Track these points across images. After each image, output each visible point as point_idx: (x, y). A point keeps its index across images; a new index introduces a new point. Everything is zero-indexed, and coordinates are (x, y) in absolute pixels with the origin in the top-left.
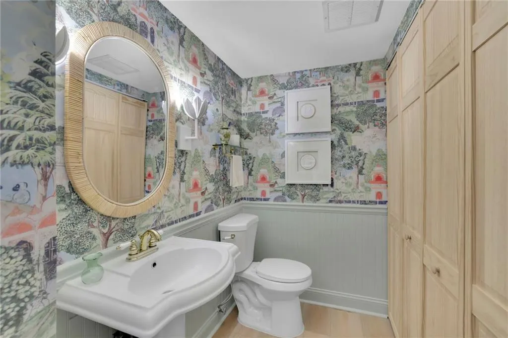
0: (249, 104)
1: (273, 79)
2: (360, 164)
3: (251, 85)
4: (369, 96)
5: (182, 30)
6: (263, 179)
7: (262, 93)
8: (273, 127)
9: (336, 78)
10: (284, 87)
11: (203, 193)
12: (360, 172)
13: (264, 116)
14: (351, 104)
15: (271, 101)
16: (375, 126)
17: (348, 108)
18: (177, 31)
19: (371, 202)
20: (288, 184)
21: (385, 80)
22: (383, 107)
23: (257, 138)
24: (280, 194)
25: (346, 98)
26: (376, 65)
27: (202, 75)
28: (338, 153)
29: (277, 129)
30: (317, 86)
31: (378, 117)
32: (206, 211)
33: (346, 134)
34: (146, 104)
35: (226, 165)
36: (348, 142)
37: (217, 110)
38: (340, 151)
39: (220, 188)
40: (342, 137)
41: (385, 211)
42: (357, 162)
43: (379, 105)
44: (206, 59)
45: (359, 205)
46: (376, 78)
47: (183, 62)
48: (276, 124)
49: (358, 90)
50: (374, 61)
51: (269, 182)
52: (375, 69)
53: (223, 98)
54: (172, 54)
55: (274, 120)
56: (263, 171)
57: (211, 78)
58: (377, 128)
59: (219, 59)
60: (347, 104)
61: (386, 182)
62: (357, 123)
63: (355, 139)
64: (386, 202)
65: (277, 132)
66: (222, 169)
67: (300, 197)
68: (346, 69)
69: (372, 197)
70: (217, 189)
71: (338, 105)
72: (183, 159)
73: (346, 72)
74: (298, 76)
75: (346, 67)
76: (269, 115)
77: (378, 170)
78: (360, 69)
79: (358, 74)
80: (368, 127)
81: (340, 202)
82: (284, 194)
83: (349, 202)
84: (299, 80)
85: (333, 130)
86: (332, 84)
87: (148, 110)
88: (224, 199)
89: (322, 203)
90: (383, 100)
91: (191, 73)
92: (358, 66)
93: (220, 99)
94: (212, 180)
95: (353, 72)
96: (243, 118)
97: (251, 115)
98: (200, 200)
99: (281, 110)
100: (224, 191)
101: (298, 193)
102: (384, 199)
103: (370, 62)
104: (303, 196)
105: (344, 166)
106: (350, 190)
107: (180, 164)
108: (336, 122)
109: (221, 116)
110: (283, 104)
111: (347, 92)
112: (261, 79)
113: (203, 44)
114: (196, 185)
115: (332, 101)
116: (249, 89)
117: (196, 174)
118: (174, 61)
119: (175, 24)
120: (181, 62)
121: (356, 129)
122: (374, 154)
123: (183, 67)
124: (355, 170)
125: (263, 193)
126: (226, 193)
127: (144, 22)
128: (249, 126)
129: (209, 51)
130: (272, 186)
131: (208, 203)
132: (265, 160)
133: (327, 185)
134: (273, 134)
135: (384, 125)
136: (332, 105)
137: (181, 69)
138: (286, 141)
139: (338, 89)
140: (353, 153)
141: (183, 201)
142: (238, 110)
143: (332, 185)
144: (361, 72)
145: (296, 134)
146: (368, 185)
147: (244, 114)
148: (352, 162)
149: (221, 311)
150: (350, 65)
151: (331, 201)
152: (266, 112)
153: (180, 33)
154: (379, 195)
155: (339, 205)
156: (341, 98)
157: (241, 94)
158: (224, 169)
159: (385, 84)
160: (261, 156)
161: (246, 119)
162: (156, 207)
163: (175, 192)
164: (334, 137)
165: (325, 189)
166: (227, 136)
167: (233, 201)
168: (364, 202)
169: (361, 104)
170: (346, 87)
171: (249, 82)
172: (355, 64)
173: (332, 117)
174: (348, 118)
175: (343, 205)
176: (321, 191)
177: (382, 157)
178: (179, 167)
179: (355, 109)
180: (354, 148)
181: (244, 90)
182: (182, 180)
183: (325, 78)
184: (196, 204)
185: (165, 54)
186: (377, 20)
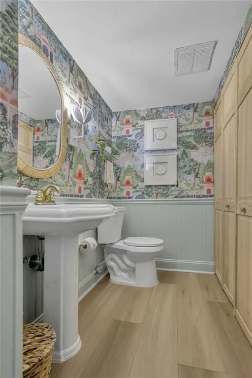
0: (117, 130)
1: (136, 113)
2: (196, 170)
3: (119, 117)
4: (203, 125)
5: (72, 62)
6: (128, 183)
7: (128, 122)
8: (136, 146)
9: (180, 113)
10: (144, 119)
11: (85, 183)
12: (196, 176)
13: (129, 138)
14: (191, 130)
15: (134, 128)
16: (206, 145)
17: (188, 134)
18: (68, 61)
19: (204, 196)
20: (146, 186)
21: (213, 115)
22: (211, 133)
23: (123, 154)
24: (140, 193)
25: (187, 126)
26: (208, 105)
27: (86, 99)
28: (181, 164)
29: (139, 147)
30: (168, 118)
31: (208, 139)
32: (87, 197)
33: (187, 151)
34: (33, 128)
35: (101, 169)
36: (189, 156)
37: (95, 127)
38: (183, 162)
39: (97, 183)
40: (184, 152)
41: (212, 201)
42: (194, 169)
43: (209, 131)
44: (88, 88)
45: (195, 199)
46: (207, 113)
47: (72, 84)
48: (138, 144)
49: (196, 121)
50: (206, 102)
51: (132, 185)
52: (207, 107)
53: (99, 120)
54: (65, 76)
55: (136, 141)
56: (128, 177)
57: (92, 104)
58: (208, 147)
59: (97, 92)
60: (188, 131)
61: (213, 182)
62: (195, 143)
63: (193, 154)
64: (213, 196)
65: (138, 150)
66: (98, 170)
67: (155, 195)
68: (187, 107)
69: (204, 192)
70: (95, 184)
71: (182, 131)
72: (72, 153)
73: (188, 109)
74: (154, 111)
75: (188, 106)
76: (133, 138)
77: (209, 174)
78: (197, 108)
79: (195, 111)
80: (202, 146)
81: (183, 197)
82: (143, 193)
83: (189, 197)
84: (155, 114)
85: (178, 148)
86: (178, 117)
87: (34, 134)
88: (99, 193)
89: (170, 198)
90: (211, 128)
91: (78, 94)
92: (195, 105)
93: (98, 120)
94: (91, 176)
95: (192, 109)
96: (113, 140)
97: (119, 137)
98: (83, 187)
99: (141, 135)
100: (100, 188)
101: (154, 192)
102: (212, 194)
103: (203, 103)
104: (157, 194)
105: (186, 172)
106: (189, 188)
107: (70, 155)
108: (180, 143)
109: (98, 133)
110: (143, 130)
111: (188, 123)
112: (127, 113)
113: (86, 77)
114: (80, 175)
115: (177, 129)
116: (118, 120)
117: (80, 167)
118: (66, 81)
119: (67, 57)
120: (71, 84)
121: (194, 147)
122: (206, 164)
123: (72, 89)
124: (193, 175)
125: (128, 193)
126: (100, 189)
127: (45, 46)
128: (117, 145)
129: (90, 83)
130: (134, 188)
131: (89, 191)
132: (129, 170)
133: (174, 185)
134: (135, 151)
135: (212, 144)
136: (177, 131)
137: (71, 89)
138: (145, 155)
139: (182, 121)
140: (192, 164)
141: (71, 183)
142: (109, 133)
143: (177, 185)
144: (198, 110)
145: (152, 151)
146: (202, 185)
147: (114, 137)
148: (191, 169)
149: (97, 272)
150: (190, 105)
151: (176, 197)
152: (131, 136)
153: (70, 63)
154: (209, 191)
155: (182, 199)
156: (184, 127)
157: (111, 123)
158: (100, 171)
159: (213, 117)
160: (126, 167)
161: (115, 141)
162: (53, 179)
163: (66, 173)
164: (179, 153)
165: (173, 188)
166: (103, 146)
167: (105, 197)
168: (199, 196)
169: (197, 131)
170: (187, 120)
171: (118, 114)
172: (194, 104)
173: (178, 140)
174: (189, 140)
175: (185, 199)
176: (170, 190)
177: (211, 166)
178: (69, 157)
179: (193, 134)
180: (192, 160)
181: (114, 120)
182: (71, 167)
183: (173, 113)
184: (80, 188)
185: (60, 75)
186: (209, 69)
